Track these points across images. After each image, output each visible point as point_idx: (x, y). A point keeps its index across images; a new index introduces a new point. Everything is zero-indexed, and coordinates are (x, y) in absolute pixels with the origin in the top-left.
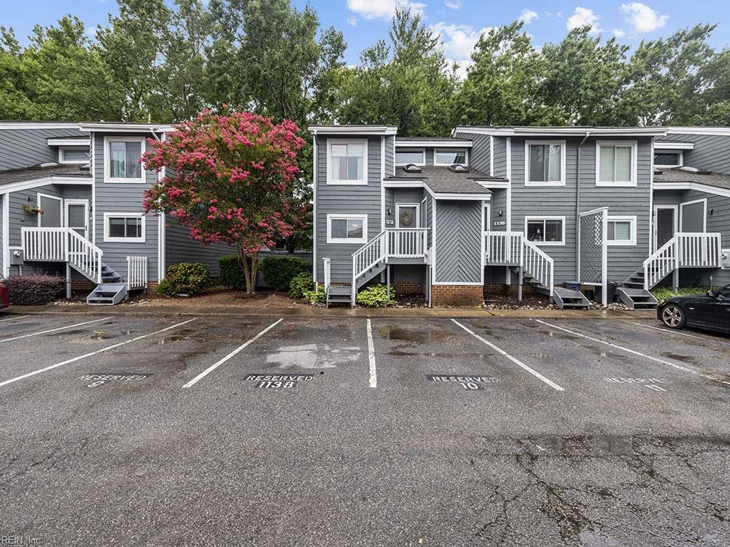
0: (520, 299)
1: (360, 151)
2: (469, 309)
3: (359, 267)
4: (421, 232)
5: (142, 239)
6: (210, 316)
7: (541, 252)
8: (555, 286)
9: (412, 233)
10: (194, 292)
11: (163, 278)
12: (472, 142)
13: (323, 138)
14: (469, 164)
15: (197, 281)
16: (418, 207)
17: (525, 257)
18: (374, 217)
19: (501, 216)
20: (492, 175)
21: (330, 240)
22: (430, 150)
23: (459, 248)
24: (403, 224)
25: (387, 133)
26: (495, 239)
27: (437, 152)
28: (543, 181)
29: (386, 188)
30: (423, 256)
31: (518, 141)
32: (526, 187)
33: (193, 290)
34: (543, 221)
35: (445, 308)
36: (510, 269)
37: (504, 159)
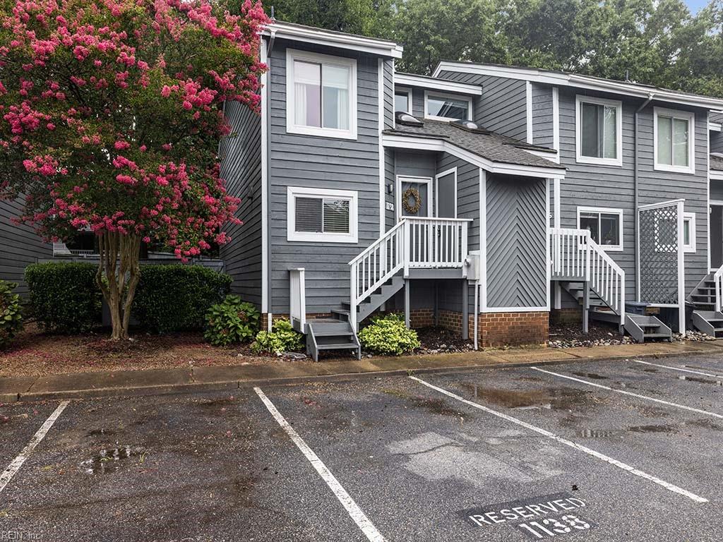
0: (586, 330)
1: (343, 79)
2: (533, 349)
3: (361, 283)
7: (610, 262)
8: (627, 309)
12: (480, 88)
13: (280, 47)
16: (430, 182)
18: (369, 196)
20: (530, 141)
22: (418, 93)
23: (517, 253)
24: (408, 210)
25: (393, 54)
27: (430, 97)
28: (597, 156)
29: (387, 149)
30: (460, 265)
31: (568, 94)
32: (578, 164)
34: (597, 215)
35: (500, 349)
36: (560, 285)
37: (548, 119)
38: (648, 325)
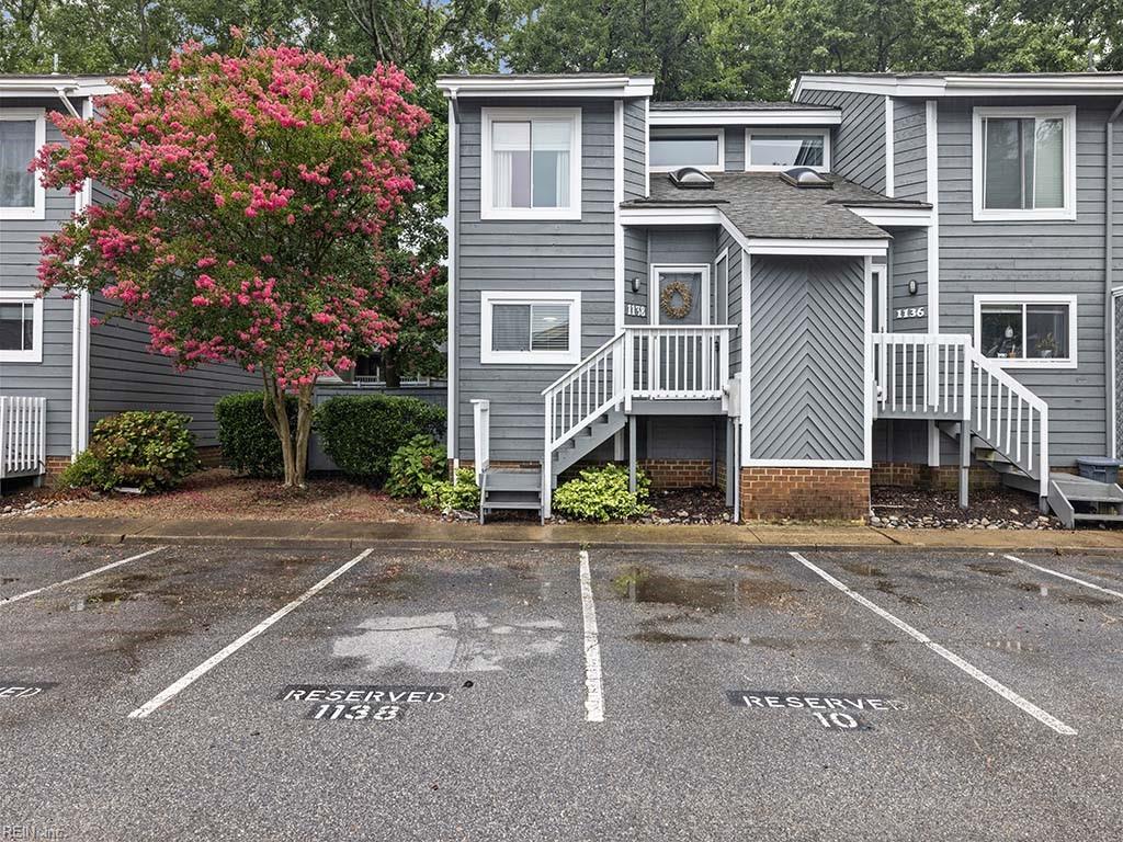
0: (964, 502)
1: (564, 138)
2: (834, 526)
3: (559, 421)
4: (713, 334)
5: (34, 355)
6: (194, 542)
7: (1014, 386)
8: (1052, 469)
9: (690, 338)
10: (158, 483)
11: (82, 448)
12: (839, 113)
13: (471, 107)
14: (834, 165)
15: (164, 456)
16: (705, 272)
17: (974, 396)
18: (598, 297)
19: (913, 294)
20: (890, 193)
21: (488, 355)
22: (735, 133)
23: (807, 375)
24: (668, 314)
25: (628, 92)
26: (899, 353)
27: (753, 138)
28: (1019, 207)
29: (629, 228)
30: (718, 394)
31: (954, 110)
32: (977, 224)
33: (154, 478)
34: (1020, 307)
35: (774, 523)
36: (937, 426)
37: (919, 154)
38: (1105, 499)
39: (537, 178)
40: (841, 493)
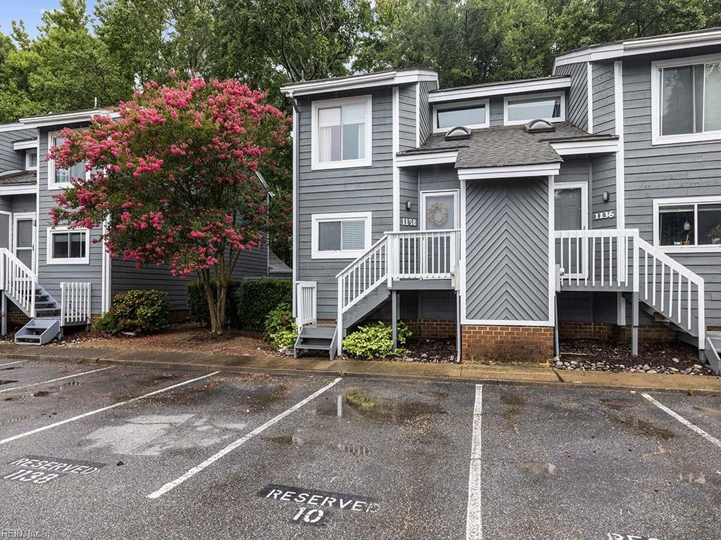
0: (635, 352)
1: (361, 115)
2: (526, 368)
3: (347, 295)
5: (84, 260)
6: (131, 364)
7: (675, 266)
8: (709, 328)
10: (143, 330)
11: (107, 311)
12: (569, 79)
13: (306, 101)
14: (567, 114)
15: (146, 314)
16: (457, 194)
17: (642, 274)
18: (382, 215)
19: (607, 201)
20: (591, 131)
21: (316, 254)
22: (497, 101)
26: (598, 244)
27: (510, 103)
28: (691, 132)
29: (403, 169)
30: (449, 275)
31: (637, 65)
32: (655, 147)
33: (141, 327)
34: (692, 207)
35: (483, 363)
36: (623, 296)
37: (609, 100)
39: (346, 142)
40: (532, 343)
